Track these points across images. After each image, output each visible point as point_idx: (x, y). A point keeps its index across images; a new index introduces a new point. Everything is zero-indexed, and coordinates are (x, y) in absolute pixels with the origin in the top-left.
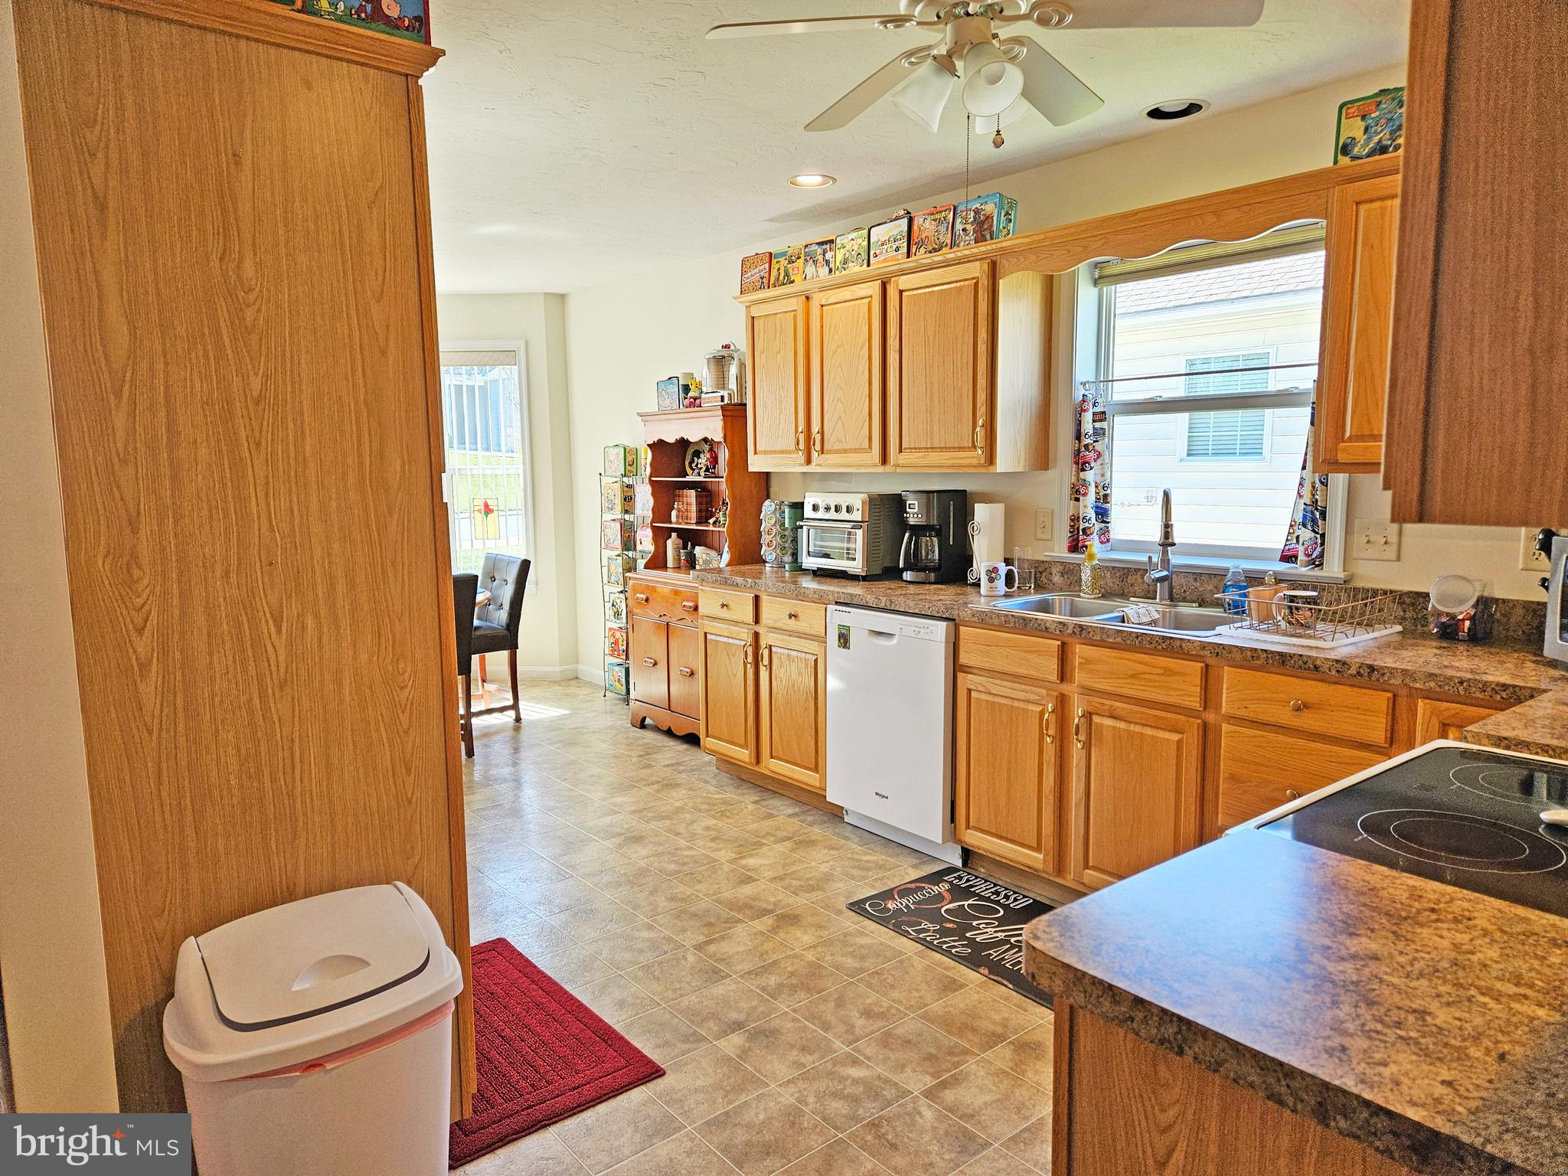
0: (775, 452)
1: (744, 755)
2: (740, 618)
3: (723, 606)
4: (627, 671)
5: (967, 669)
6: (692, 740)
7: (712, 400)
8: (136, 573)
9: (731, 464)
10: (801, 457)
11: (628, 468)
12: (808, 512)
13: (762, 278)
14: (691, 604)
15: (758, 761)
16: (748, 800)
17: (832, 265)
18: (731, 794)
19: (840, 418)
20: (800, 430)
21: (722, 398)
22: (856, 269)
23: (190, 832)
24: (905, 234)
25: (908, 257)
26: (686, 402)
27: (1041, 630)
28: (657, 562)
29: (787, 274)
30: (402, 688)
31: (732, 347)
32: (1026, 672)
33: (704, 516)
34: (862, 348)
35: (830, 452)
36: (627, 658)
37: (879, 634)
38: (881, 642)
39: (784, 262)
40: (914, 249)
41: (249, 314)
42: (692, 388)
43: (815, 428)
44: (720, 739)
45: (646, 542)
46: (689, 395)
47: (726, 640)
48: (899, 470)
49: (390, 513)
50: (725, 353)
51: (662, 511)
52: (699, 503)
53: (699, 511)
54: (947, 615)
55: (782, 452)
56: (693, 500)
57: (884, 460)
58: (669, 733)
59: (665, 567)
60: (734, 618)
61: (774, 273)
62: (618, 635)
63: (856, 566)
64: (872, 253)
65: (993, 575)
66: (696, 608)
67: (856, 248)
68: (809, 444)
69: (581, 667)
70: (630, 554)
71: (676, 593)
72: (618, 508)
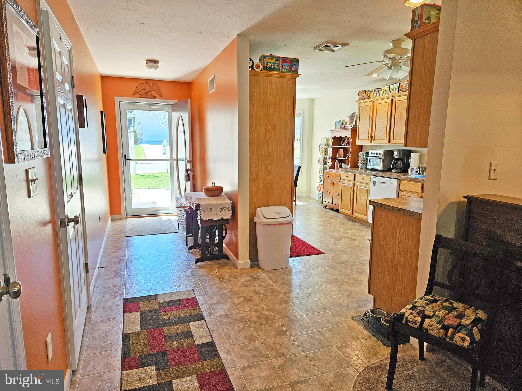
0: (363, 140)
1: (349, 212)
2: (350, 180)
3: (347, 177)
4: (323, 195)
5: (401, 190)
6: (337, 211)
7: (349, 126)
8: (254, 156)
9: (352, 143)
10: (369, 141)
11: (327, 144)
12: (370, 155)
13: (363, 97)
14: (340, 177)
15: (353, 214)
16: (349, 223)
17: (380, 94)
18: (345, 221)
19: (379, 131)
20: (369, 134)
21: (351, 126)
22: (386, 95)
23: (257, 194)
24: (398, 87)
25: (398, 93)
26: (342, 127)
27: (418, 181)
28: (332, 167)
29: (369, 96)
30: (286, 177)
31: (355, 113)
32: (414, 191)
33: (345, 155)
34: (386, 114)
35: (376, 140)
36: (323, 192)
37: (383, 183)
38: (383, 184)
39: (369, 93)
40: (400, 91)
41: (270, 118)
42: (344, 123)
43: (373, 134)
44: (344, 209)
45: (330, 163)
46: (343, 125)
47: (347, 185)
48: (393, 144)
49: (286, 149)
50: (353, 115)
51: (334, 154)
52: (344, 153)
53: (344, 154)
54: (398, 178)
55: (365, 140)
56: (342, 152)
57: (389, 142)
58: (332, 209)
59: (334, 169)
60: (349, 180)
61: (366, 95)
62: (321, 186)
63: (380, 168)
64: (390, 91)
65: (412, 170)
66: (340, 178)
67: (386, 90)
68: (372, 137)
69: (311, 195)
70: (326, 165)
71: (336, 174)
72: (323, 154)
